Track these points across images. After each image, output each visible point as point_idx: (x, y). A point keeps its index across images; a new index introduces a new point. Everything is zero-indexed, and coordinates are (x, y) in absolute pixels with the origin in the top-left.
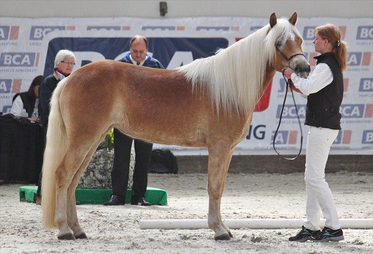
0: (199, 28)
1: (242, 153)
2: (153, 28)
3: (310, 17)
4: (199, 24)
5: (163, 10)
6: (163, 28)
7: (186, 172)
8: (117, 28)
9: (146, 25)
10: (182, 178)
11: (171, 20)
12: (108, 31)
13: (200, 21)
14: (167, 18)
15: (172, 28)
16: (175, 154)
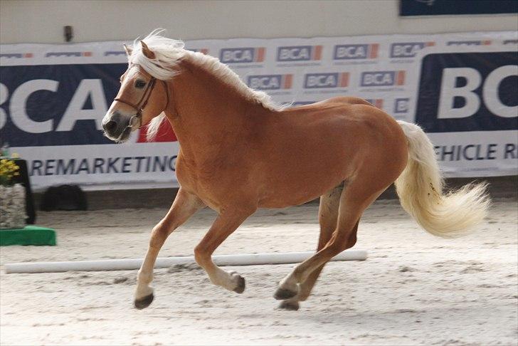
0: (108, 54)
1: (157, 187)
2: (58, 54)
3: (227, 38)
4: (108, 49)
5: (68, 34)
6: (68, 54)
7: (96, 208)
8: (19, 56)
9: (50, 51)
10: (92, 215)
11: (78, 45)
12: (9, 59)
13: (109, 46)
14: (74, 43)
15: (78, 54)
16: (85, 189)
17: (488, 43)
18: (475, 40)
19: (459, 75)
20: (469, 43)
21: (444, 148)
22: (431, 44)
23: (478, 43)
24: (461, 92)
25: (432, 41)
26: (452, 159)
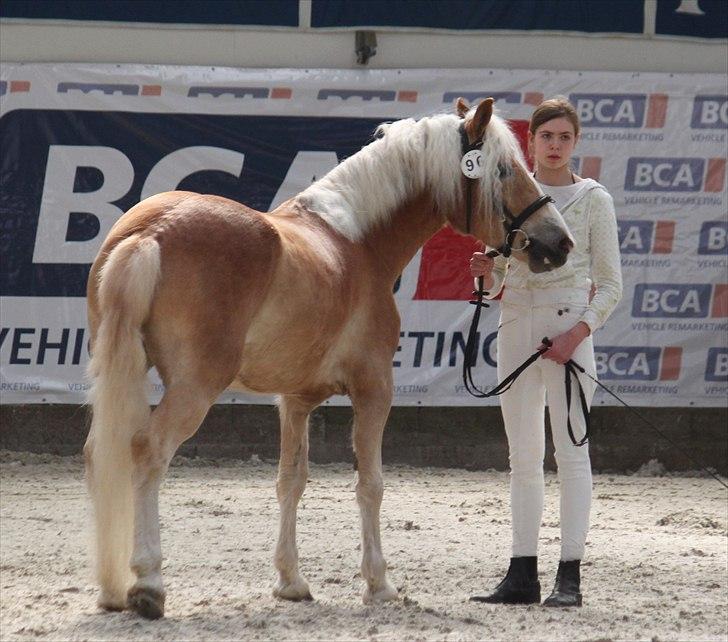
17: (153, 90)
18: (126, 82)
19: (85, 164)
20: (109, 89)
21: (45, 332)
22: (21, 87)
23: (129, 90)
24: (87, 203)
25: (22, 79)
26: (62, 361)
